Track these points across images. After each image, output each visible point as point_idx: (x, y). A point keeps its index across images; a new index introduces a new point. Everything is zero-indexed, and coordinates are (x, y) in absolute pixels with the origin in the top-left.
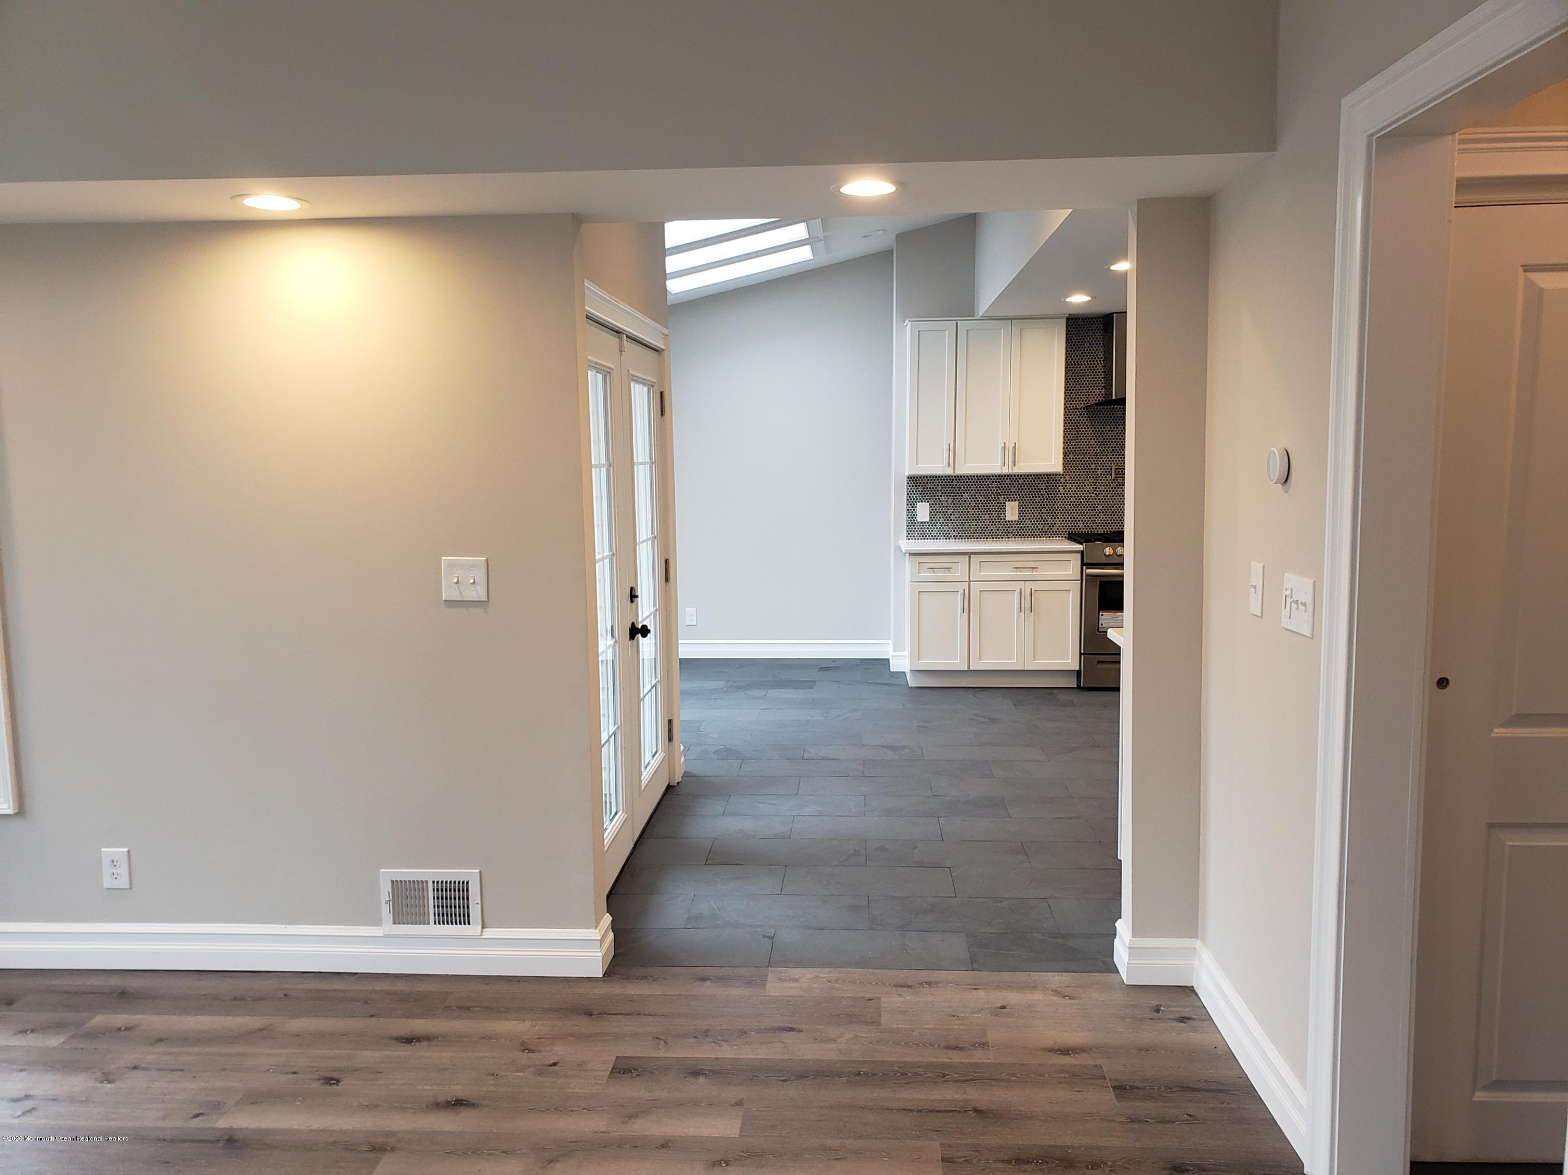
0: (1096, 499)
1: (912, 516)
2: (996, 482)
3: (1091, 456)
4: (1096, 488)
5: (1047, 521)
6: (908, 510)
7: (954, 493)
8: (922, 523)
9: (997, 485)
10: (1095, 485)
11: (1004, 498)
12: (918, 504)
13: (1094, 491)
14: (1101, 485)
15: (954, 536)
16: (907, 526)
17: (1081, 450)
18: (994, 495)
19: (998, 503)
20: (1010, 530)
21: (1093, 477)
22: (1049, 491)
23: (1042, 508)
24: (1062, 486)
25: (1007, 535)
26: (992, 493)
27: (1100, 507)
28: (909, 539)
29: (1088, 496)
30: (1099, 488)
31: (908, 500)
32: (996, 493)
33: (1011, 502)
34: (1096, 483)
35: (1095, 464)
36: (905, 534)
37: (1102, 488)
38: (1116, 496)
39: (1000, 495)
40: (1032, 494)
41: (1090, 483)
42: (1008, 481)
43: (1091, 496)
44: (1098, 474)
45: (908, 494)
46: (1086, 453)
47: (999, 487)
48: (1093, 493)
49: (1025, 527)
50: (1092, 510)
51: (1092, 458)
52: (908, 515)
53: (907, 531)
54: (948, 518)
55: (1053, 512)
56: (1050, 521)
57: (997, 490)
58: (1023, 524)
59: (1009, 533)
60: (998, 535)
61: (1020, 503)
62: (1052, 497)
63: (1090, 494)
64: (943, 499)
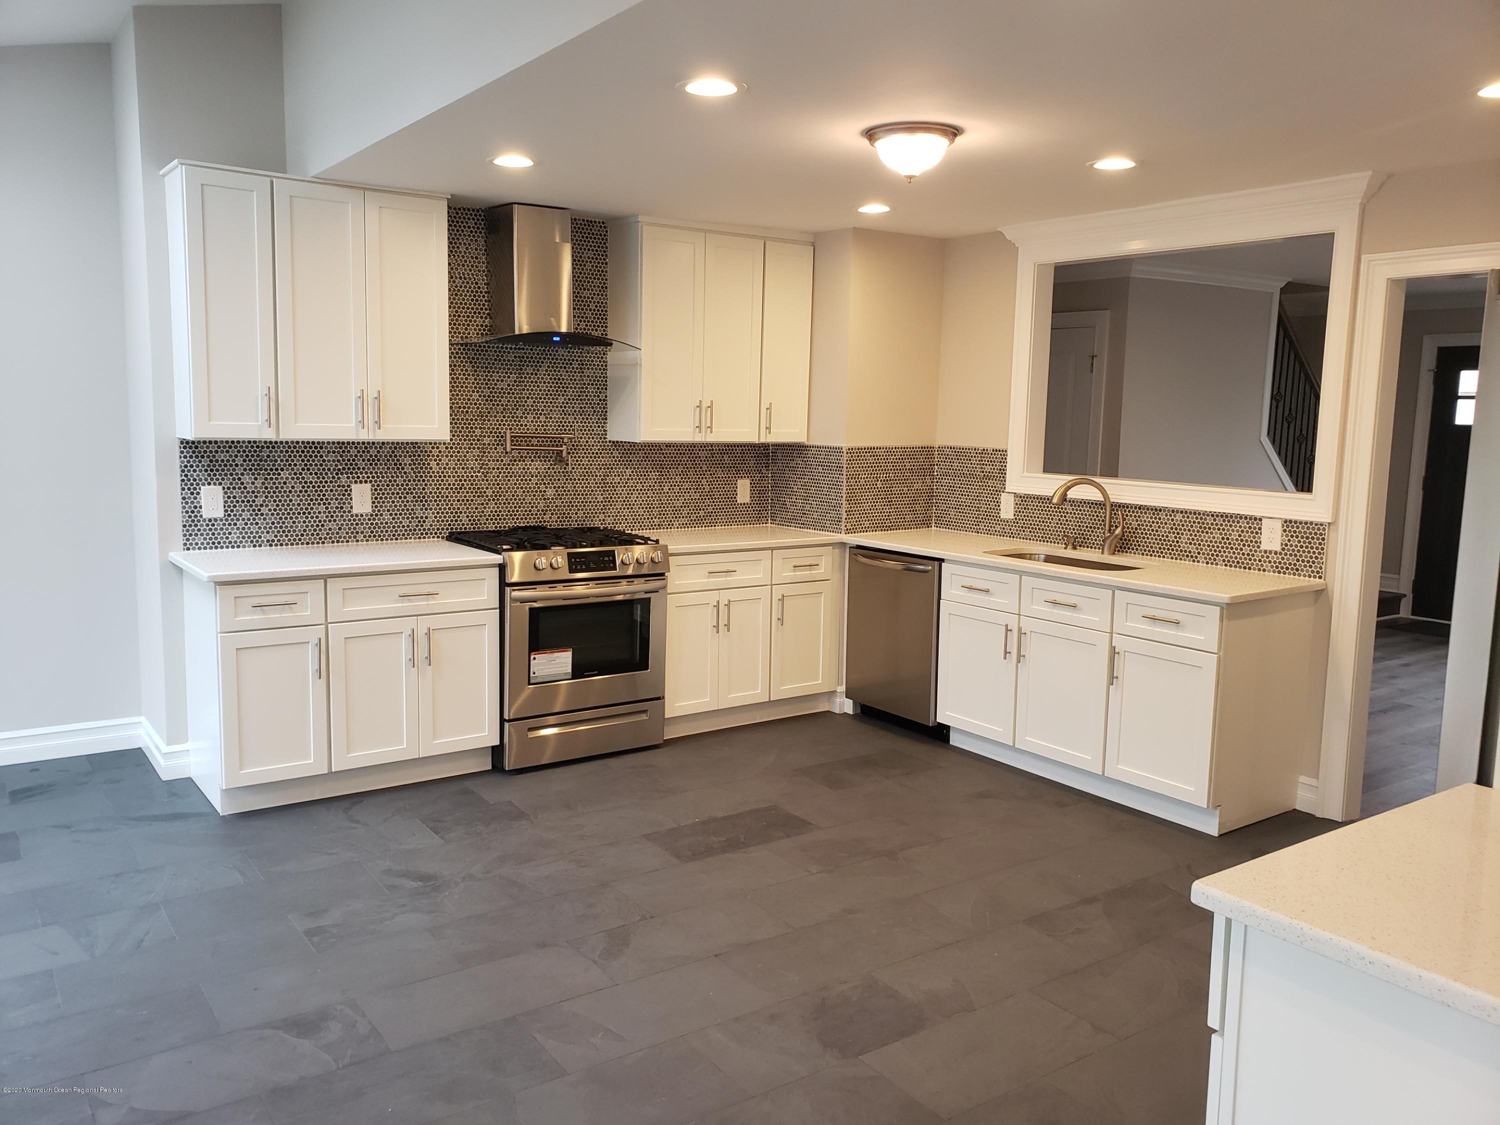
0: (483, 480)
1: (192, 512)
2: (334, 452)
3: (474, 416)
4: (483, 464)
5: (415, 514)
6: (184, 498)
7: (266, 470)
8: (210, 520)
9: (336, 456)
10: (481, 460)
11: (348, 478)
12: (202, 487)
13: (481, 468)
14: (489, 461)
15: (268, 541)
16: (185, 526)
17: (460, 408)
18: (332, 474)
19: (339, 486)
20: (360, 528)
21: (478, 448)
22: (417, 468)
23: (407, 493)
24: (435, 460)
25: (355, 537)
26: (329, 469)
27: (489, 492)
28: (188, 549)
29: (472, 476)
30: (487, 465)
31: (183, 480)
32: (334, 470)
33: (358, 485)
34: (483, 456)
35: (480, 428)
36: (181, 540)
37: (492, 464)
38: (511, 476)
39: (342, 474)
40: (391, 473)
41: (474, 456)
42: (354, 452)
43: (477, 476)
44: (484, 444)
45: (183, 471)
46: (467, 412)
47: (339, 461)
48: (479, 472)
49: (382, 523)
50: (479, 496)
51: (476, 420)
52: (184, 508)
53: (185, 535)
54: (257, 512)
55: (421, 499)
56: (419, 513)
57: (336, 466)
58: (379, 519)
59: (357, 533)
60: (340, 537)
61: (373, 486)
62: (421, 477)
63: (474, 472)
64: (246, 479)
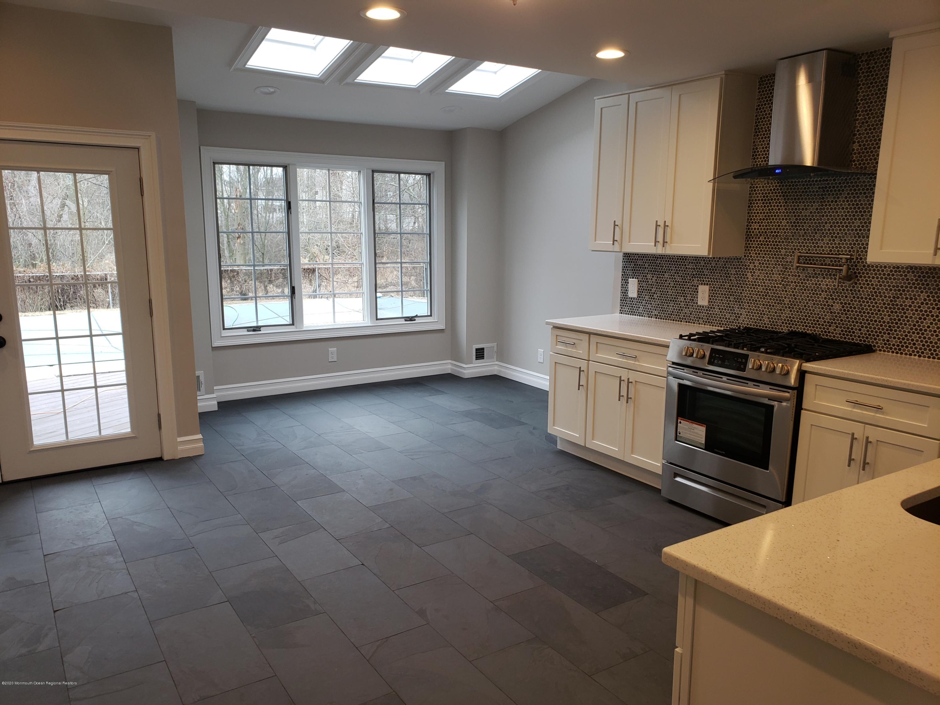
0: (783, 291)
1: (625, 292)
2: (692, 263)
3: (781, 239)
4: (784, 278)
5: (734, 310)
6: (622, 285)
7: (658, 272)
8: (631, 298)
9: (693, 266)
10: (783, 274)
11: (698, 280)
12: (630, 279)
13: (782, 281)
14: (789, 275)
15: (655, 315)
16: (621, 300)
17: (772, 232)
18: (690, 277)
19: (692, 286)
20: (701, 315)
21: (782, 265)
22: (738, 277)
23: (731, 295)
24: (751, 272)
25: (698, 321)
26: (688, 274)
27: (787, 301)
28: (622, 313)
29: (775, 287)
30: (787, 278)
31: (623, 275)
32: (691, 274)
33: (703, 286)
34: (785, 271)
35: (785, 249)
36: (619, 308)
37: (791, 279)
38: (805, 290)
39: (695, 278)
40: (722, 279)
41: (778, 271)
42: (702, 263)
43: (778, 287)
44: (787, 262)
45: (623, 270)
46: (777, 236)
47: (694, 269)
48: (780, 284)
49: (714, 314)
50: (778, 303)
51: (783, 242)
52: (622, 290)
53: (621, 305)
54: (652, 297)
55: (739, 300)
56: (737, 310)
57: (693, 272)
58: (712, 311)
59: (700, 318)
60: (690, 319)
61: (711, 287)
62: (740, 284)
63: (777, 284)
64: (649, 276)
